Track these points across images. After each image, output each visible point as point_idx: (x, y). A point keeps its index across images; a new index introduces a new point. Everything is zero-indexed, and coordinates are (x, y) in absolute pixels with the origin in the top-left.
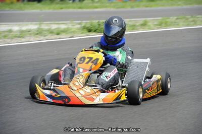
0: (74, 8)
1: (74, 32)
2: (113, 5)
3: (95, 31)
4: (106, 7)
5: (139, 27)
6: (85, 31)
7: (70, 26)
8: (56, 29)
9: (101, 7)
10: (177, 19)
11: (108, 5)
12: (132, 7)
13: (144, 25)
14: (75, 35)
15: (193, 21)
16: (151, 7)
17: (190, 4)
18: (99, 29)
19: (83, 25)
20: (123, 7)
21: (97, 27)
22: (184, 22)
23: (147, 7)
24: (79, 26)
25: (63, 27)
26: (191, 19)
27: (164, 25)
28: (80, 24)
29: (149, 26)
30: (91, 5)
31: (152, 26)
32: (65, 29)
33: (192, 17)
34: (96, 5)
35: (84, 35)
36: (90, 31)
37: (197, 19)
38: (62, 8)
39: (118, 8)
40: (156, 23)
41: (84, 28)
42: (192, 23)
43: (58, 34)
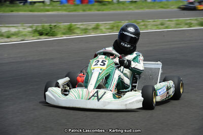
0: (25, 11)
1: (25, 35)
2: (65, 8)
3: (47, 34)
4: (58, 10)
5: (91, 31)
6: (37, 34)
7: (21, 29)
8: (6, 32)
9: (53, 10)
11: (59, 8)
12: (84, 11)
13: (96, 28)
14: (26, 38)
15: (144, 25)
16: (103, 10)
17: (141, 8)
18: (51, 32)
19: (34, 28)
20: (75, 11)
21: (49, 30)
23: (99, 10)
24: (30, 29)
25: (13, 30)
26: (142, 23)
27: (115, 28)
28: (31, 27)
29: (101, 29)
30: (42, 8)
31: (104, 30)
32: (15, 32)
33: (143, 21)
34: (47, 8)
35: (35, 38)
36: (41, 34)
38: (12, 11)
39: (69, 11)
40: (107, 27)
41: (36, 31)
42: (143, 27)
43: (8, 37)
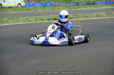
10: (8, 19)
15: (17, 20)
17: (15, 11)
22: (12, 21)
26: (16, 19)
33: (17, 18)
37: (20, 19)
42: (17, 21)
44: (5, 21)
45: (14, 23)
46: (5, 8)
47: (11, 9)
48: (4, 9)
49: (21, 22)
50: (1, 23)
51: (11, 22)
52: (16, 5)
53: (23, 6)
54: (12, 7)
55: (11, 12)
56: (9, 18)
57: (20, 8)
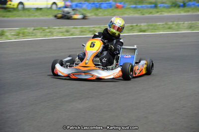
44: (29, 33)
45: (45, 36)
46: (29, 10)
47: (39, 12)
48: (27, 12)
49: (57, 36)
50: (23, 37)
51: (39, 34)
52: (49, 6)
53: (60, 8)
54: (41, 9)
55: (39, 17)
56: (36, 28)
57: (55, 10)
